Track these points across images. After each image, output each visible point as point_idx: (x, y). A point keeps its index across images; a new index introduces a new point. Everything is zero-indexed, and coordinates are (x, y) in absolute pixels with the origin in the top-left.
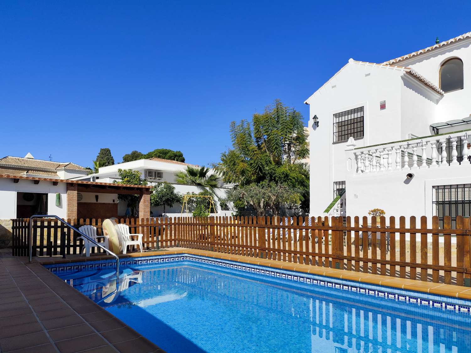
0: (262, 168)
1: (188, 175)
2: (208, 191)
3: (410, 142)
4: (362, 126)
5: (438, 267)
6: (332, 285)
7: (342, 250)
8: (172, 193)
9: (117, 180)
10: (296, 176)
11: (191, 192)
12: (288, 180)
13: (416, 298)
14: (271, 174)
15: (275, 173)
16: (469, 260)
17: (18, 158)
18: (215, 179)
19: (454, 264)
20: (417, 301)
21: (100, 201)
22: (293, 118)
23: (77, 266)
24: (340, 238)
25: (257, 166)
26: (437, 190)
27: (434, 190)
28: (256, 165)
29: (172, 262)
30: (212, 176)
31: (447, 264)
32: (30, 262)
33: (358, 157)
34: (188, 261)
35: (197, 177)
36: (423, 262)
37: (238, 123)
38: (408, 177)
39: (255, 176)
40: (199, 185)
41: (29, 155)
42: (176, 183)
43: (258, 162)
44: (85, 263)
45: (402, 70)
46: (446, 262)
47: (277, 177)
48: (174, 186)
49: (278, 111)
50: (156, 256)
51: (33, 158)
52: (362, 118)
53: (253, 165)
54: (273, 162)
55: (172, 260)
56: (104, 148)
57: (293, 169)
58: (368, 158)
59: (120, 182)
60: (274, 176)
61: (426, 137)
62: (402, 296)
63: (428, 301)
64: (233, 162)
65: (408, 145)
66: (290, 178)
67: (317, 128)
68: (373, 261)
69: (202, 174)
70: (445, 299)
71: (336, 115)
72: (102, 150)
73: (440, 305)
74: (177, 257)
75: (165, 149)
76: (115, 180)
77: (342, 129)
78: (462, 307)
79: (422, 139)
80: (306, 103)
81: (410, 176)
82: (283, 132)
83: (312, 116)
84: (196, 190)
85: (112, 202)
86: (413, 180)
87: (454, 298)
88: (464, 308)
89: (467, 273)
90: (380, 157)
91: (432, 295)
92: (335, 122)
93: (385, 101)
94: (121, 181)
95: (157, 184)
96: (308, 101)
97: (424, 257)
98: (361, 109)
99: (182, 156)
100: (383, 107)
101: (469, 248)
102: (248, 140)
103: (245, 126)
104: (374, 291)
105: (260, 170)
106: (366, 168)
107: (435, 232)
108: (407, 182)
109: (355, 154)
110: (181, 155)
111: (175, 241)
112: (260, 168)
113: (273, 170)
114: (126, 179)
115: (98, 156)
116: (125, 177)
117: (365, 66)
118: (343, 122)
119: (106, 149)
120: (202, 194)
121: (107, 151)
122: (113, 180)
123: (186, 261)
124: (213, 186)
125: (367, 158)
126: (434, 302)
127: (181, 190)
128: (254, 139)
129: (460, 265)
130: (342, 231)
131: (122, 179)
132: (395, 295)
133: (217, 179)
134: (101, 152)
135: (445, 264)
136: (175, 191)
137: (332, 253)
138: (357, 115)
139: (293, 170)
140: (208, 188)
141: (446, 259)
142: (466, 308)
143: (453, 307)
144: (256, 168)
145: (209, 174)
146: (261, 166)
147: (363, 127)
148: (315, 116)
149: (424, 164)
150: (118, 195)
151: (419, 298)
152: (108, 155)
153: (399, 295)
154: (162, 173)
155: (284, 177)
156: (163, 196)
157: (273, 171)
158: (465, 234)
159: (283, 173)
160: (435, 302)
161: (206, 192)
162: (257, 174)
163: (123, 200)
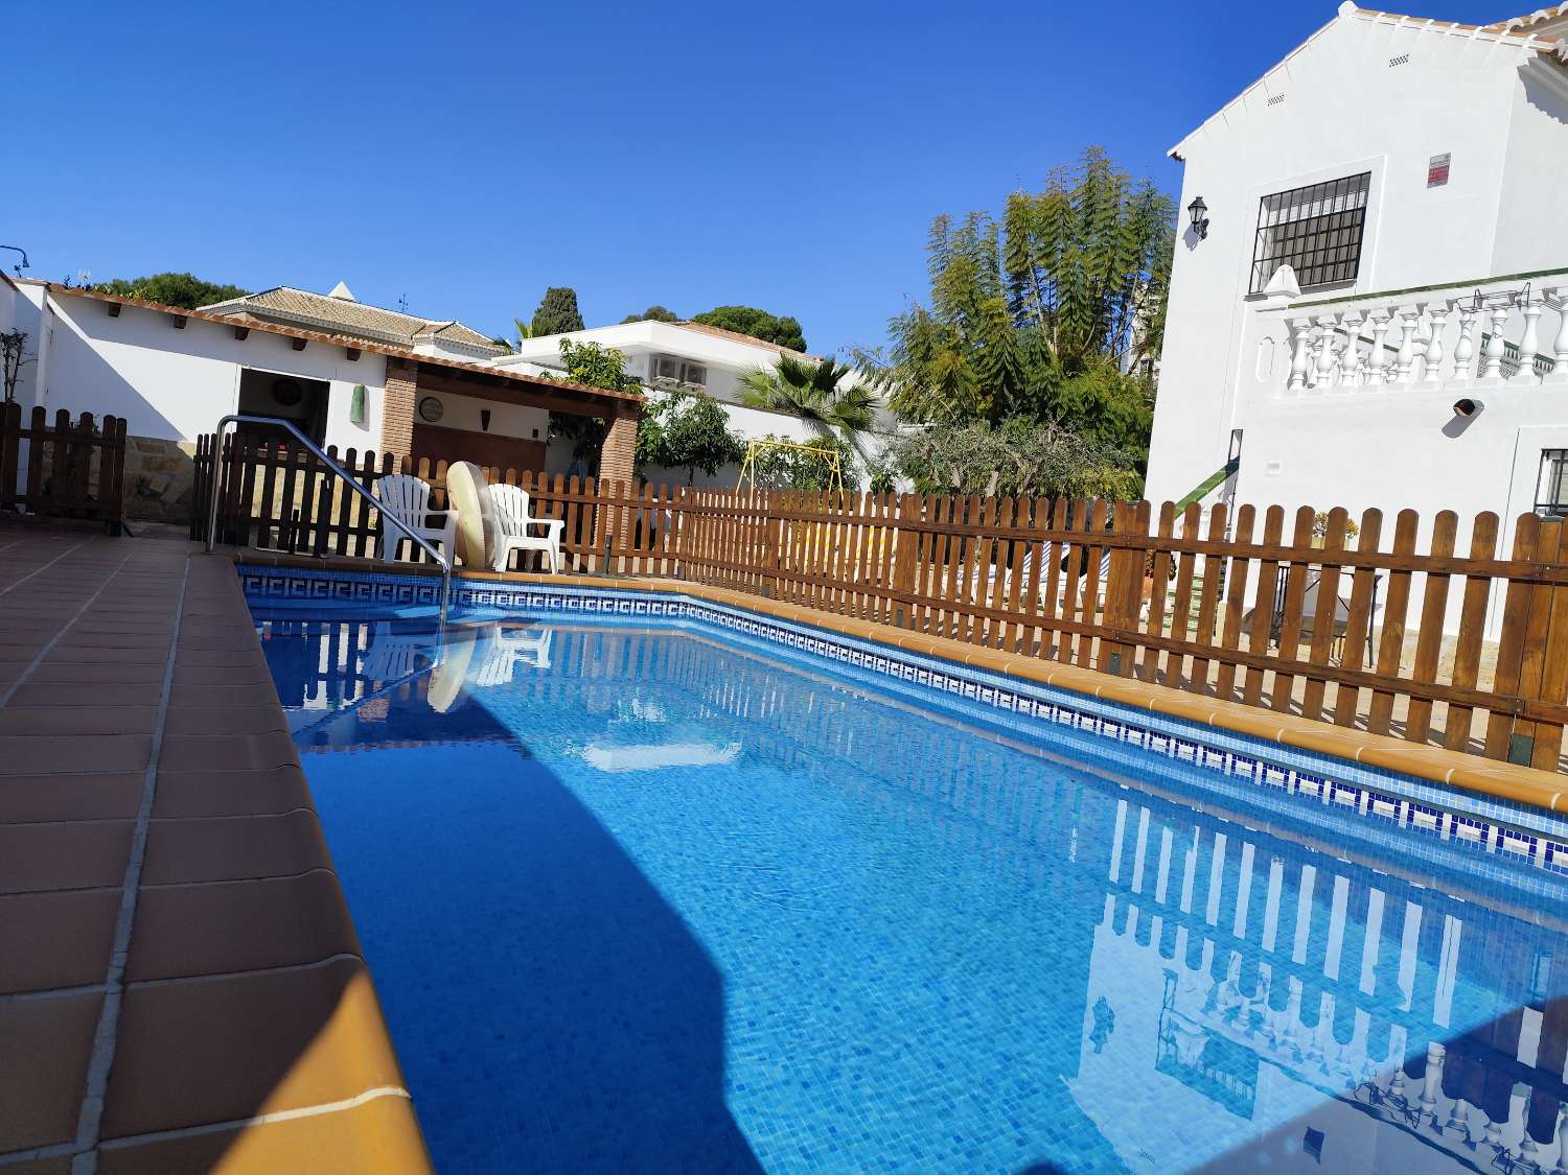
0: (1014, 374)
1: (779, 381)
2: (834, 436)
3: (1484, 289)
4: (1356, 241)
5: (1429, 690)
6: (1073, 717)
7: (1133, 614)
8: (719, 430)
9: (553, 373)
10: (1130, 410)
11: (778, 435)
12: (1100, 422)
13: (1319, 779)
14: (1043, 397)
15: (1056, 395)
16: (1538, 670)
17: (310, 295)
18: (865, 403)
19: (1486, 683)
20: (1321, 789)
21: (494, 429)
22: (1144, 213)
23: (345, 582)
24: (1133, 573)
25: (998, 366)
26: (1559, 465)
27: (1548, 465)
28: (996, 363)
29: (639, 615)
30: (855, 391)
31: (1461, 682)
32: (207, 550)
33: (1299, 336)
34: (691, 619)
35: (805, 391)
36: (1385, 668)
37: (958, 224)
38: (1459, 410)
39: (990, 398)
40: (809, 415)
41: (341, 290)
42: (740, 402)
43: (1001, 354)
44: (368, 578)
45: (1526, 46)
46: (1460, 673)
47: (1062, 408)
48: (727, 409)
49: (1090, 189)
50: (589, 588)
51: (352, 298)
52: (1360, 213)
53: (985, 361)
54: (1055, 361)
55: (638, 607)
56: (559, 287)
57: (1123, 387)
58: (1333, 342)
59: (560, 376)
60: (1052, 403)
61: (1545, 273)
62: (1276, 770)
63: (1356, 790)
64: (922, 349)
65: (1480, 298)
66: (1107, 415)
67: (1199, 243)
68: (1225, 655)
69: (825, 380)
70: (1407, 788)
71: (1268, 201)
72: (551, 291)
73: (1392, 807)
74: (658, 602)
75: (747, 307)
76: (548, 370)
77: (1283, 249)
78: (1463, 822)
79: (1530, 280)
80: (1174, 155)
81: (1467, 407)
82: (1102, 259)
83: (1187, 199)
84: (799, 432)
85: (529, 436)
86: (1478, 425)
87: (1439, 785)
88: (1470, 824)
89: (1523, 718)
90: (1372, 342)
91: (1369, 770)
92: (1263, 224)
93: (1448, 156)
94: (564, 375)
95: (669, 395)
96: (1180, 149)
97: (1388, 652)
98: (1361, 182)
99: (800, 334)
100: (1438, 175)
101: (1544, 630)
102: (987, 281)
103: (982, 234)
104: (1194, 744)
105: (1009, 381)
106: (1322, 374)
107: (1437, 566)
108: (1453, 430)
109: (1289, 323)
110: (796, 332)
111: (671, 560)
112: (1008, 373)
113: (1051, 382)
114: (580, 370)
115: (539, 311)
116: (578, 365)
117: (1393, 30)
118: (1292, 227)
119: (563, 289)
120: (815, 444)
121: (566, 298)
122: (542, 369)
123: (684, 617)
124: (856, 424)
125: (1328, 341)
126: (1376, 795)
127: (750, 427)
128: (1004, 277)
129: (1506, 687)
130: (1144, 550)
131: (570, 372)
132: (1255, 763)
133: (870, 401)
134: (548, 297)
135: (1455, 680)
136: (730, 427)
137: (1103, 623)
138: (1345, 203)
139: (1125, 392)
140: (836, 430)
141: (1461, 664)
142: (1478, 826)
143: (1434, 819)
144: (994, 371)
145: (845, 384)
146: (1010, 368)
147: (1360, 244)
148: (1199, 199)
149: (1527, 370)
150: (552, 414)
151: (1330, 778)
152: (568, 310)
153: (1268, 765)
154: (705, 369)
155: (1089, 413)
156: (688, 438)
157: (1049, 387)
158: (1537, 577)
159: (1087, 398)
160: (1378, 798)
161: (828, 441)
162: (994, 392)
163: (565, 435)
